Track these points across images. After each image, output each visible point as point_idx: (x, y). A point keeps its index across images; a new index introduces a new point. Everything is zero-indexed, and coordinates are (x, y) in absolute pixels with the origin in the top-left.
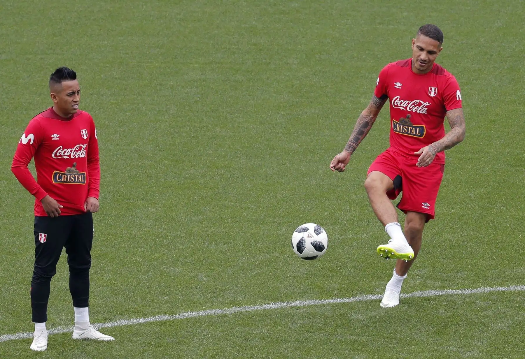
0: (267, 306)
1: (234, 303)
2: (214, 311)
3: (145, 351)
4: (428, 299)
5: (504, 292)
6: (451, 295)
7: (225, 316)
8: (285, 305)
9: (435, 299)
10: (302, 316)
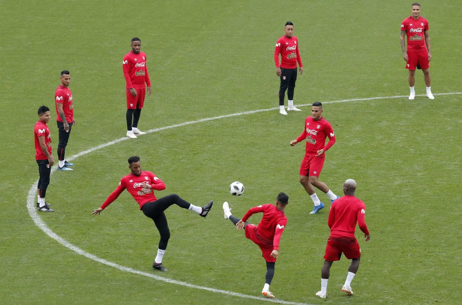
0: (343, 101)
1: (332, 100)
2: (326, 102)
3: (303, 115)
4: (396, 99)
5: (420, 96)
6: (403, 97)
7: (329, 104)
8: (349, 100)
9: (398, 98)
10: (354, 104)
